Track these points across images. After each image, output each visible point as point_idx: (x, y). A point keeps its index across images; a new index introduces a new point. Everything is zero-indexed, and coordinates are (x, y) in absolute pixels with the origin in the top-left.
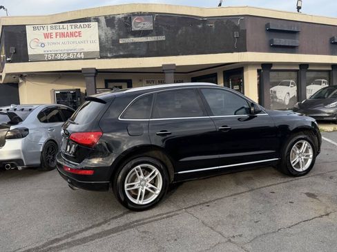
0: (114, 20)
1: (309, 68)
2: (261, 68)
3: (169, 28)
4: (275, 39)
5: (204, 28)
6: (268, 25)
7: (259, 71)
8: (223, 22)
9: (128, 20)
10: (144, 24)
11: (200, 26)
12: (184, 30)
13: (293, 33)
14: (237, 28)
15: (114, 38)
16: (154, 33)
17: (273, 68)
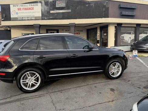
0: (48, 2)
1: (141, 26)
2: (117, 26)
3: (73, 6)
4: (123, 12)
5: (89, 6)
6: (120, 5)
7: (116, 27)
8: (98, 4)
9: (54, 3)
10: (61, 4)
11: (87, 5)
12: (80, 7)
13: (133, 9)
14: (104, 6)
15: (48, 10)
16: (66, 8)
17: (123, 26)
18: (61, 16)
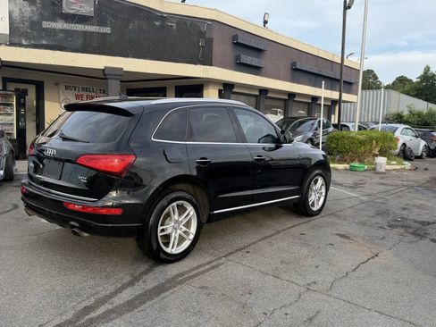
1: (269, 95)
2: (222, 88)
3: (116, 18)
4: (242, 56)
5: (162, 26)
6: (235, 37)
7: (220, 91)
8: (186, 24)
10: (81, 7)
11: (157, 23)
12: (137, 24)
14: (202, 34)
17: (234, 90)
18: (79, 42)
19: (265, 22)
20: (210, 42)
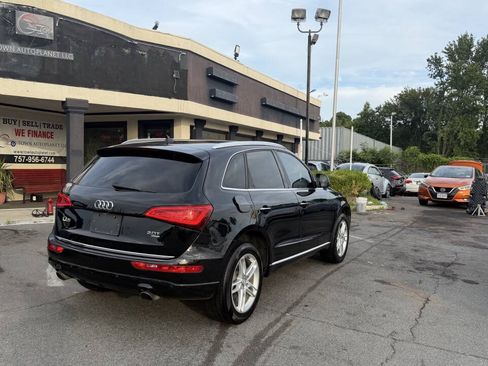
1: (239, 132)
2: (194, 124)
3: (79, 42)
4: (217, 90)
5: (132, 54)
6: (209, 70)
7: (191, 127)
8: (158, 52)
9: (8, 15)
10: (38, 28)
11: (127, 51)
12: (103, 51)
13: (230, 85)
14: (176, 65)
16: (55, 45)
17: (206, 126)
18: (35, 70)
19: (236, 55)
20: (184, 74)
